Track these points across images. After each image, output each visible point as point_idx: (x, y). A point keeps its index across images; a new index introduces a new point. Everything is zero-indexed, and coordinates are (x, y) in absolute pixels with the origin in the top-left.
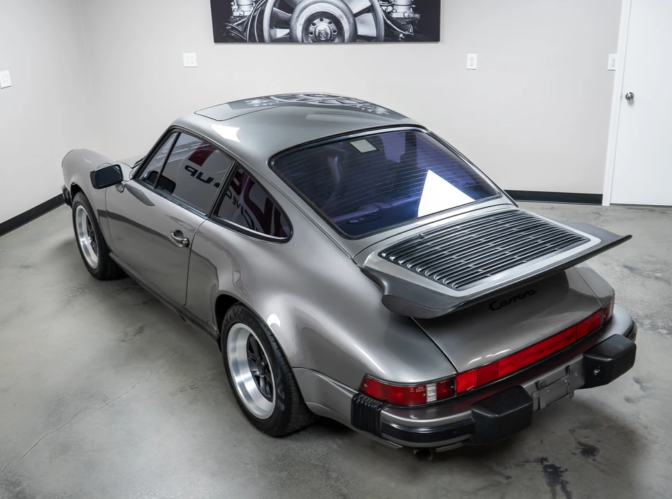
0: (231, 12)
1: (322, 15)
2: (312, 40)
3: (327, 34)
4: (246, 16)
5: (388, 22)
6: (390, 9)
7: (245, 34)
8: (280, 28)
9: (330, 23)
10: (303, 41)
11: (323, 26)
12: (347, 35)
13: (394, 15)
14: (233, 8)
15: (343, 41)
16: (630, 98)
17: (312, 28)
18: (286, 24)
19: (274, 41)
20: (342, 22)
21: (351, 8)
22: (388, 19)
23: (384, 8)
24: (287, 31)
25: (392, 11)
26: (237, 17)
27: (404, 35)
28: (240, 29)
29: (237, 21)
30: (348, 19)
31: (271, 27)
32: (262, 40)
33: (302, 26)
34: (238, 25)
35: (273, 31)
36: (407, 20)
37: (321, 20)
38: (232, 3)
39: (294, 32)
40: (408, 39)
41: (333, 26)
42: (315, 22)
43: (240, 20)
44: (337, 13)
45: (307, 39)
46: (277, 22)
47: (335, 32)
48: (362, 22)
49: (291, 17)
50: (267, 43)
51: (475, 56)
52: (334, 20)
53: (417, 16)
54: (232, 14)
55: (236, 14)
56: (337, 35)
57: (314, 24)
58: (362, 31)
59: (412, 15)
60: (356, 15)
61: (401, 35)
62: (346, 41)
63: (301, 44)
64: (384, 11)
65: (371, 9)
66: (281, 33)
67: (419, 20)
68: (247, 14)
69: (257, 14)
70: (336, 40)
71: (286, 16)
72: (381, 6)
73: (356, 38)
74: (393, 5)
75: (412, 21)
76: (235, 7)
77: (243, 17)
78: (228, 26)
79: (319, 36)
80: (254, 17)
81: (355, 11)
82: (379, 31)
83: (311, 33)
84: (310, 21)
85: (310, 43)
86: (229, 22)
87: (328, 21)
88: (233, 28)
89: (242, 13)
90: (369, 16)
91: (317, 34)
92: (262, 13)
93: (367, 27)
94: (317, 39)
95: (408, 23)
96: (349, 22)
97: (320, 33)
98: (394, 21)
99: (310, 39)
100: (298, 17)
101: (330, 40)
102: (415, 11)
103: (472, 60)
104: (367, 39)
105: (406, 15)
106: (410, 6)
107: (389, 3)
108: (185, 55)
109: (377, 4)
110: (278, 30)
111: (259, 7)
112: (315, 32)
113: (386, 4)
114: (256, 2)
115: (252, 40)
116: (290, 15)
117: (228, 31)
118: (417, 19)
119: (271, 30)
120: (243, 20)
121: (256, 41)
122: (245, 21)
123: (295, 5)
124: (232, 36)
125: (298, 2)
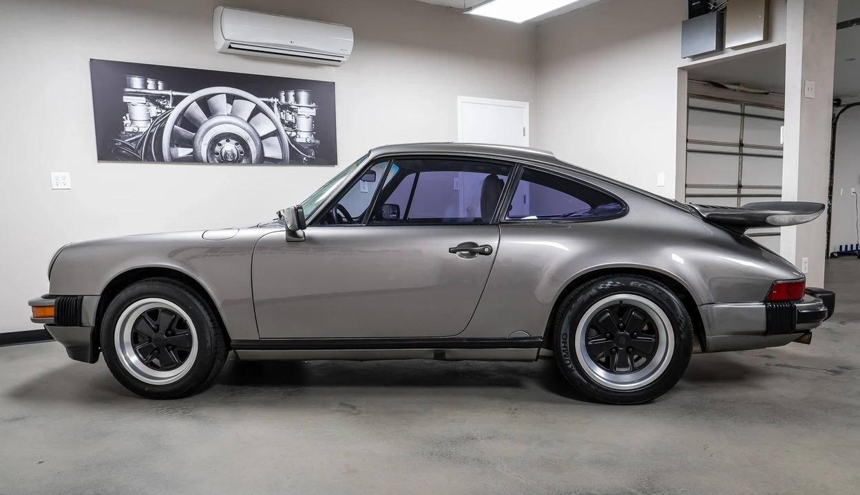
0: (122, 127)
1: (229, 136)
2: (218, 161)
3: (233, 154)
4: (142, 132)
5: (293, 145)
6: (294, 134)
7: (139, 152)
8: (181, 147)
9: (237, 144)
10: (208, 161)
11: (229, 147)
12: (254, 157)
13: (298, 140)
14: (125, 122)
15: (250, 163)
17: (217, 149)
18: (189, 143)
19: (176, 160)
20: (249, 144)
21: (258, 131)
22: (292, 143)
23: (289, 133)
24: (191, 150)
25: (296, 136)
26: (130, 132)
27: (307, 158)
28: (133, 145)
29: (130, 137)
30: (254, 141)
31: (172, 145)
32: (160, 159)
33: (206, 147)
34: (131, 142)
35: (173, 150)
36: (310, 145)
37: (228, 141)
38: (124, 117)
39: (198, 152)
40: (311, 162)
41: (240, 148)
42: (220, 142)
43: (133, 136)
44: (244, 135)
45: (213, 159)
46: (177, 140)
47: (241, 153)
48: (269, 145)
49: (195, 136)
50: (167, 163)
52: (240, 141)
53: (318, 142)
54: (123, 130)
55: (128, 129)
56: (243, 157)
57: (220, 145)
58: (268, 153)
59: (313, 141)
60: (262, 138)
61: (305, 159)
62: (253, 162)
63: (206, 164)
64: (289, 136)
65: (276, 133)
66: (183, 152)
67: (319, 146)
68: (143, 130)
69: (155, 131)
70: (244, 161)
71: (189, 135)
72: (285, 131)
73: (263, 160)
74: (296, 131)
75: (313, 146)
76: (127, 122)
77: (137, 133)
78: (117, 142)
79: (226, 157)
80: (151, 134)
81: (261, 135)
82: (285, 155)
83: (217, 154)
84: (216, 141)
85: (214, 164)
86: (120, 138)
87: (235, 142)
88: (124, 145)
89: (136, 129)
90: (275, 140)
91: (223, 155)
92: (161, 130)
93: (273, 151)
94: (224, 160)
95: (310, 148)
96: (256, 144)
97: (226, 154)
98: (299, 145)
99: (216, 159)
100: (203, 137)
101: (236, 161)
102: (316, 137)
104: (274, 161)
105: (308, 140)
106: (311, 132)
107: (293, 128)
108: (54, 174)
109: (282, 129)
110: (179, 149)
111: (158, 124)
112: (221, 152)
113: (290, 129)
114: (154, 118)
115: (148, 158)
116: (194, 134)
117: (118, 148)
118: (317, 144)
119: (171, 149)
120: (137, 136)
121: (154, 161)
122: (140, 138)
123: (200, 125)
124: (123, 154)
125: (203, 122)
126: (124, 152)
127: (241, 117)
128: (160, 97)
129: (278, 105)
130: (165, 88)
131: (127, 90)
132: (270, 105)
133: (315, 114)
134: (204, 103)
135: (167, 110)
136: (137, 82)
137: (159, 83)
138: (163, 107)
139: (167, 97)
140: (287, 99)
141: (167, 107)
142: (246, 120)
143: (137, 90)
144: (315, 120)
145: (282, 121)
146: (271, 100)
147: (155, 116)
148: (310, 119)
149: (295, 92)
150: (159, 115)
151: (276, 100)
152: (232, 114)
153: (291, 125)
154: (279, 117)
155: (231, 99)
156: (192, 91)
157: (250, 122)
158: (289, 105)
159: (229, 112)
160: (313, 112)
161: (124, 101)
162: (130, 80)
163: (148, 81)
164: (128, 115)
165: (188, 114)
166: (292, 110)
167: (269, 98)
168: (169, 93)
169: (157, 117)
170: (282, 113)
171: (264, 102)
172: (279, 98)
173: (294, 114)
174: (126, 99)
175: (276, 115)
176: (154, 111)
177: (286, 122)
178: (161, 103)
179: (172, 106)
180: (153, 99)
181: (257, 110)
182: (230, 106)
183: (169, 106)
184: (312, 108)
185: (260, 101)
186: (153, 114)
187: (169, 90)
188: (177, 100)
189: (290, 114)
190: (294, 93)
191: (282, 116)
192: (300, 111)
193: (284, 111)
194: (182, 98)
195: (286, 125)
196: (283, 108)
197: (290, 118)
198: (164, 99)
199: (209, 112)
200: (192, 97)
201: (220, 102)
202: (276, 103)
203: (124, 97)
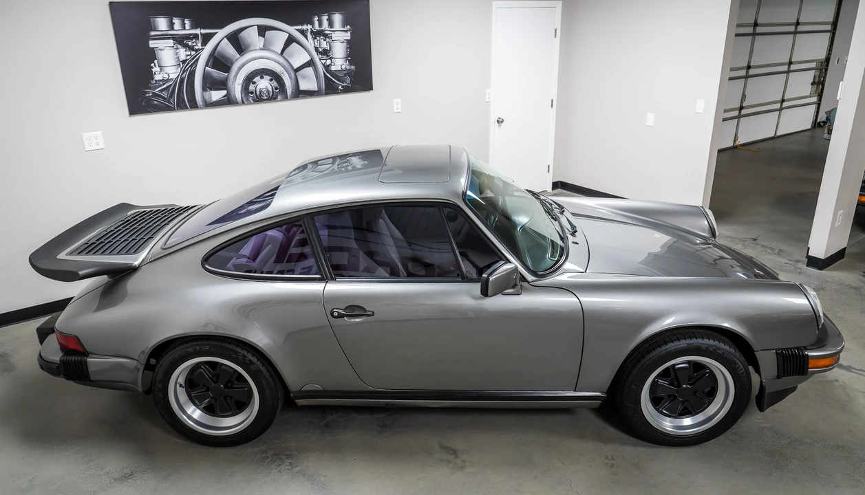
0: (151, 76)
1: (262, 72)
2: (253, 100)
3: (268, 92)
4: (172, 79)
5: (328, 75)
6: (329, 62)
7: (171, 101)
8: (215, 89)
9: (271, 80)
10: (243, 102)
11: (264, 84)
12: (289, 91)
13: (333, 68)
14: (154, 70)
15: (286, 98)
16: (500, 121)
17: (252, 87)
18: (222, 84)
19: (209, 105)
20: (284, 78)
21: (292, 64)
22: (327, 72)
23: (323, 61)
24: (224, 92)
25: (331, 64)
26: (160, 81)
27: (343, 86)
28: (165, 94)
29: (161, 86)
30: (289, 74)
31: (204, 89)
32: (194, 106)
33: (240, 86)
34: (162, 91)
35: (207, 94)
36: (345, 72)
37: (262, 78)
38: (152, 65)
39: (232, 93)
40: (347, 90)
41: (275, 84)
42: (254, 80)
43: (164, 84)
44: (278, 69)
45: (247, 100)
46: (210, 83)
47: (276, 89)
48: (304, 77)
49: (228, 76)
50: (201, 108)
51: (399, 100)
52: (275, 76)
53: (353, 67)
54: (153, 78)
55: (157, 77)
56: (279, 92)
57: (254, 83)
58: (304, 86)
59: (348, 67)
60: (297, 70)
61: (340, 87)
62: (289, 97)
63: (241, 105)
64: (324, 65)
65: (311, 63)
66: (217, 95)
67: (355, 72)
68: (173, 76)
69: (186, 75)
70: (279, 97)
71: (222, 76)
72: (320, 59)
73: (299, 93)
74: (331, 59)
75: (348, 73)
76: (156, 69)
77: (168, 80)
78: (148, 92)
79: (261, 95)
80: (182, 80)
81: (296, 66)
82: (320, 84)
83: (252, 93)
84: (249, 79)
85: (251, 103)
86: (150, 88)
87: (269, 78)
88: (155, 95)
89: (166, 76)
90: (310, 70)
91: (258, 93)
92: (192, 74)
93: (308, 82)
94: (259, 99)
95: (345, 75)
96: (290, 78)
97: (261, 92)
98: (333, 74)
99: (250, 99)
100: (236, 76)
101: (272, 98)
102: (351, 63)
103: (397, 104)
104: (310, 94)
105: (343, 67)
106: (346, 58)
107: (328, 56)
108: (86, 135)
109: (316, 57)
110: (213, 92)
111: (188, 67)
112: (256, 91)
113: (325, 57)
114: (184, 62)
115: (181, 106)
116: (226, 74)
117: (148, 99)
118: (353, 71)
119: (204, 93)
120: (168, 84)
121: (187, 108)
122: (171, 85)
123: (232, 63)
124: (156, 105)
125: (235, 59)
126: (155, 102)
127: (275, 50)
128: (188, 37)
129: (312, 32)
130: (193, 27)
131: (153, 33)
132: (303, 32)
133: (349, 38)
134: (234, 39)
135: (197, 50)
136: (162, 23)
137: (186, 22)
138: (192, 48)
139: (196, 36)
140: (320, 25)
141: (196, 47)
142: (280, 52)
143: (163, 33)
144: (350, 44)
145: (316, 49)
146: (305, 27)
147: (184, 58)
148: (345, 44)
149: (329, 16)
150: (188, 57)
151: (309, 27)
152: (265, 48)
153: (325, 53)
154: (313, 45)
155: (262, 30)
156: (221, 27)
157: (284, 54)
158: (323, 31)
159: (262, 46)
160: (348, 36)
161: (151, 46)
162: (154, 21)
163: (174, 21)
164: (156, 61)
165: (219, 53)
166: (326, 36)
167: (302, 25)
168: (198, 31)
169: (186, 60)
170: (316, 40)
171: (297, 30)
172: (312, 24)
173: (328, 40)
174: (152, 44)
175: (310, 43)
176: (183, 53)
177: (320, 50)
178: (190, 44)
179: (202, 45)
180: (180, 40)
181: (291, 40)
182: (262, 39)
183: (199, 46)
184: (346, 31)
185: (293, 30)
186: (183, 57)
187: (196, 28)
188: (206, 39)
189: (325, 40)
190: (327, 17)
191: (316, 44)
192: (334, 36)
193: (318, 38)
194: (211, 35)
195: (321, 53)
196: (317, 34)
197: (324, 45)
198: (192, 39)
199: (241, 48)
200: (221, 33)
201: (251, 36)
202: (310, 30)
203: (151, 42)
